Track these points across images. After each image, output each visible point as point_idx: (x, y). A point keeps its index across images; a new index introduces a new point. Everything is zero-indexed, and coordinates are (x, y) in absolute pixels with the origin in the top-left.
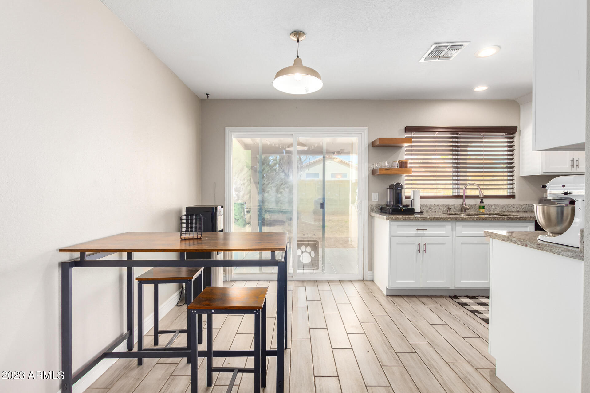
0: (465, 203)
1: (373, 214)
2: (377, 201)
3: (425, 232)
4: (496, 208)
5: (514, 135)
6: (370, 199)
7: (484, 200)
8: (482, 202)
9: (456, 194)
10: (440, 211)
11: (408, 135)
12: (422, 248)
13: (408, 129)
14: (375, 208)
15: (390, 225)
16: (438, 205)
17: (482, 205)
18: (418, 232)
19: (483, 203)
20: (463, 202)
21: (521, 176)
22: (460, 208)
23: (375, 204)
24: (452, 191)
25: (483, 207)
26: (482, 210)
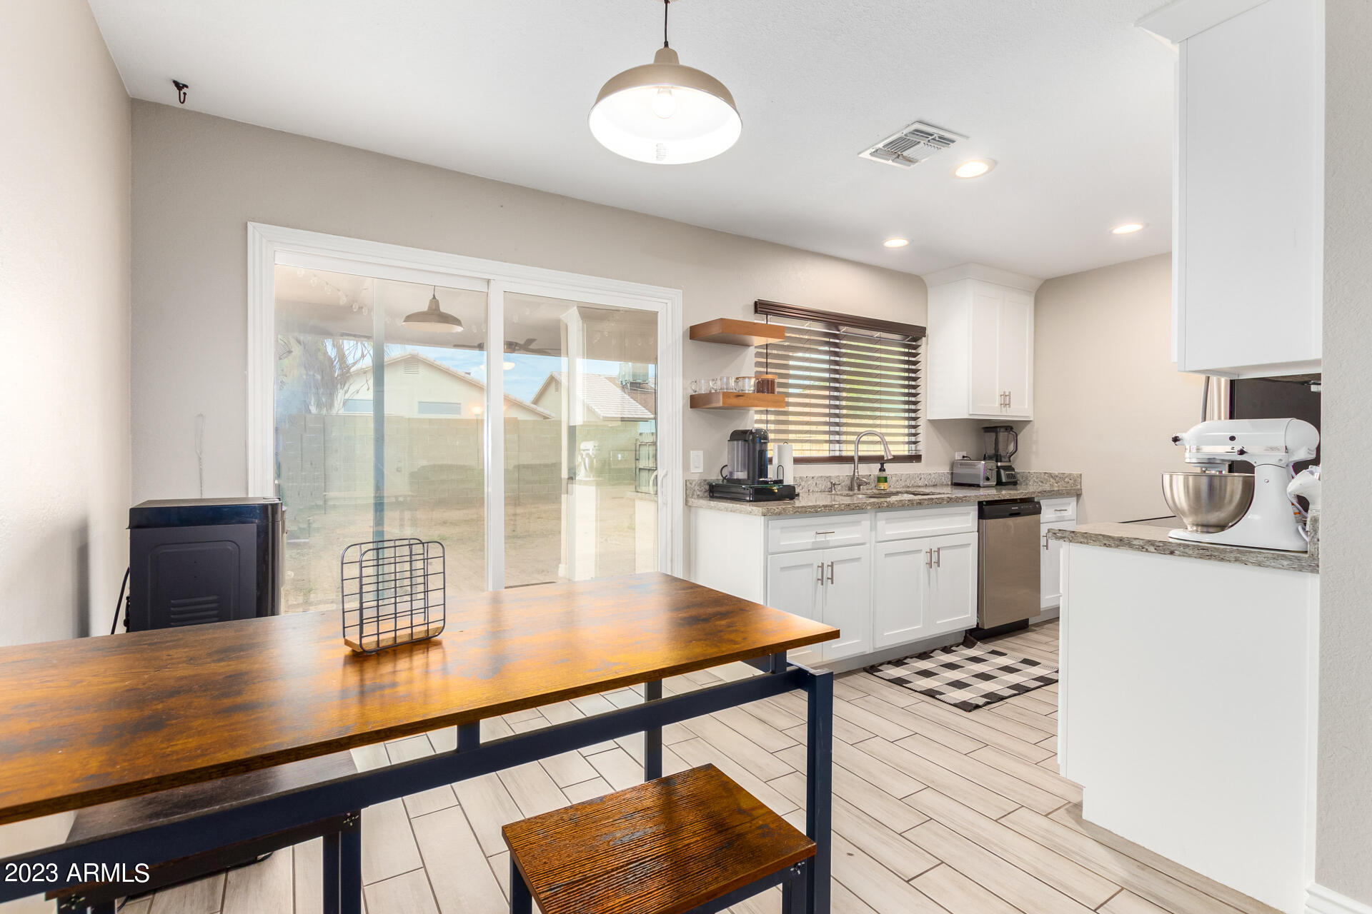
0: (858, 472)
1: (694, 502)
2: (701, 470)
3: (829, 537)
4: (897, 481)
5: (919, 343)
6: (686, 466)
7: (886, 466)
8: (882, 470)
9: (837, 454)
10: (817, 489)
11: (760, 320)
12: (827, 573)
13: (761, 307)
14: (697, 488)
15: (767, 526)
16: (813, 478)
17: (883, 474)
18: (818, 540)
19: (884, 470)
20: (854, 471)
21: (930, 421)
22: (848, 482)
23: (696, 478)
24: (826, 446)
25: (885, 480)
26: (882, 486)
